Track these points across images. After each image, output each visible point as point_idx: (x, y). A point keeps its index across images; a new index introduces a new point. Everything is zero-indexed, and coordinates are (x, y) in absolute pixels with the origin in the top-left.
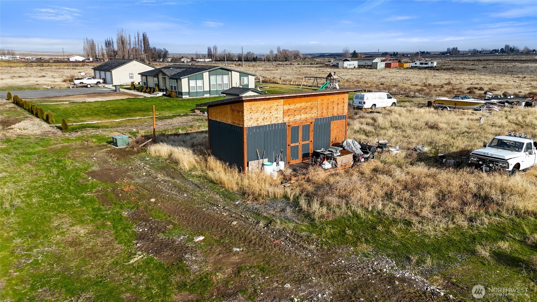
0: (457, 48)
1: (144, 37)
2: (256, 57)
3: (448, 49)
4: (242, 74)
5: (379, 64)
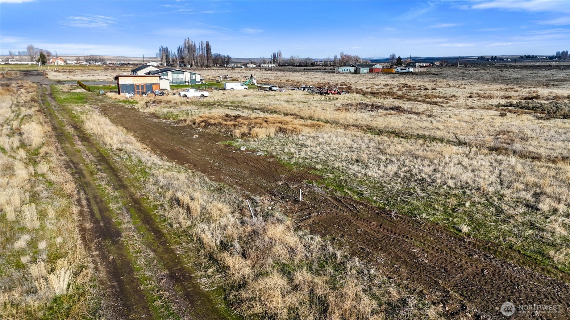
0: (567, 52)
1: (207, 45)
2: (314, 63)
3: (558, 53)
4: (192, 74)
5: (361, 69)
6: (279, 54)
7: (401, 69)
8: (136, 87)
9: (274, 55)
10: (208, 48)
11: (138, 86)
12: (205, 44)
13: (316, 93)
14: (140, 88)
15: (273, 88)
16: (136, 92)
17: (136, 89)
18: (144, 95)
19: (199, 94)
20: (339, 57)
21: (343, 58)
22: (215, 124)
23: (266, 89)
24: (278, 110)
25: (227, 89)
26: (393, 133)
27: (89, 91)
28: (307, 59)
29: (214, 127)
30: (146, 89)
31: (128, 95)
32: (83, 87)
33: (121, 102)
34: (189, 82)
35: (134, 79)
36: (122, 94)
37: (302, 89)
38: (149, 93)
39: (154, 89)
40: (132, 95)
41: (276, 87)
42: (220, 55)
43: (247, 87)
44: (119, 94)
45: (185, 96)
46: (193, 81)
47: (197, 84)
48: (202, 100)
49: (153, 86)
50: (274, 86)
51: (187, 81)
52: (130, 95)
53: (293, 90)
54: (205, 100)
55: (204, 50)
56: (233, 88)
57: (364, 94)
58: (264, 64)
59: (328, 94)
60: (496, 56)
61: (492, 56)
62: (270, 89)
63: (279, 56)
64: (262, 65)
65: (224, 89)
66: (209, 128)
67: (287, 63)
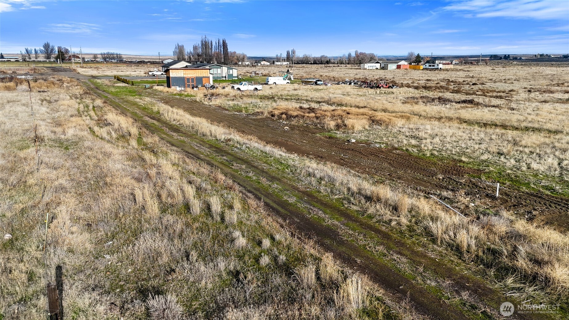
1: (224, 43)
2: (329, 60)
4: (229, 69)
5: (389, 65)
6: (293, 52)
7: (430, 66)
8: (186, 80)
9: (288, 53)
10: (225, 45)
11: (188, 79)
12: (221, 42)
13: (365, 87)
14: (190, 81)
15: (318, 82)
16: (186, 86)
17: (186, 82)
18: (195, 89)
19: (252, 88)
20: (353, 55)
21: (357, 56)
22: (297, 116)
23: (312, 83)
24: (345, 103)
25: (269, 83)
26: (493, 125)
27: (133, 84)
28: (322, 57)
29: (297, 119)
30: (196, 82)
31: (178, 89)
32: (124, 81)
33: (175, 95)
34: (227, 77)
35: (185, 72)
36: (173, 88)
37: (348, 83)
38: (200, 86)
39: (204, 82)
40: (183, 89)
41: (321, 81)
42: (235, 52)
43: (289, 81)
44: (169, 86)
45: (239, 89)
46: (231, 76)
47: (234, 79)
48: (256, 93)
49: (204, 79)
50: (319, 81)
51: (224, 75)
52: (180, 89)
53: (338, 84)
54: (260, 93)
55: (221, 47)
56: (275, 83)
57: (417, 88)
58: (277, 61)
59: (380, 88)
60: (509, 55)
61: (505, 55)
62: (316, 83)
63: (293, 53)
64: (276, 63)
65: (267, 84)
66: (293, 121)
67: (302, 61)
